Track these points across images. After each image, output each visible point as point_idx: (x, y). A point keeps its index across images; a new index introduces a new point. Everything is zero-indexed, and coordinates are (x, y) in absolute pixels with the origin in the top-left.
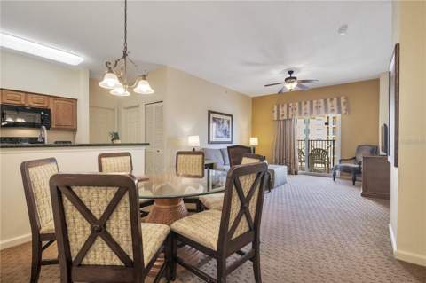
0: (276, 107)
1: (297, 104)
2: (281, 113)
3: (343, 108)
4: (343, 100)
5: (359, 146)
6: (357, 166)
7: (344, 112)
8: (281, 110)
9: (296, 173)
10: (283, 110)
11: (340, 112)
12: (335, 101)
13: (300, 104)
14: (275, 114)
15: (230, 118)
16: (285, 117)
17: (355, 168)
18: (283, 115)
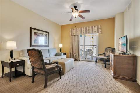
0: (71, 30)
1: (80, 28)
2: (73, 33)
3: (100, 30)
4: (99, 27)
5: (106, 48)
6: (106, 58)
7: (100, 32)
8: (73, 31)
9: (79, 60)
10: (74, 31)
11: (98, 32)
12: (96, 28)
13: (81, 28)
14: (71, 33)
15: (47, 34)
16: (75, 35)
17: (106, 59)
18: (74, 34)
